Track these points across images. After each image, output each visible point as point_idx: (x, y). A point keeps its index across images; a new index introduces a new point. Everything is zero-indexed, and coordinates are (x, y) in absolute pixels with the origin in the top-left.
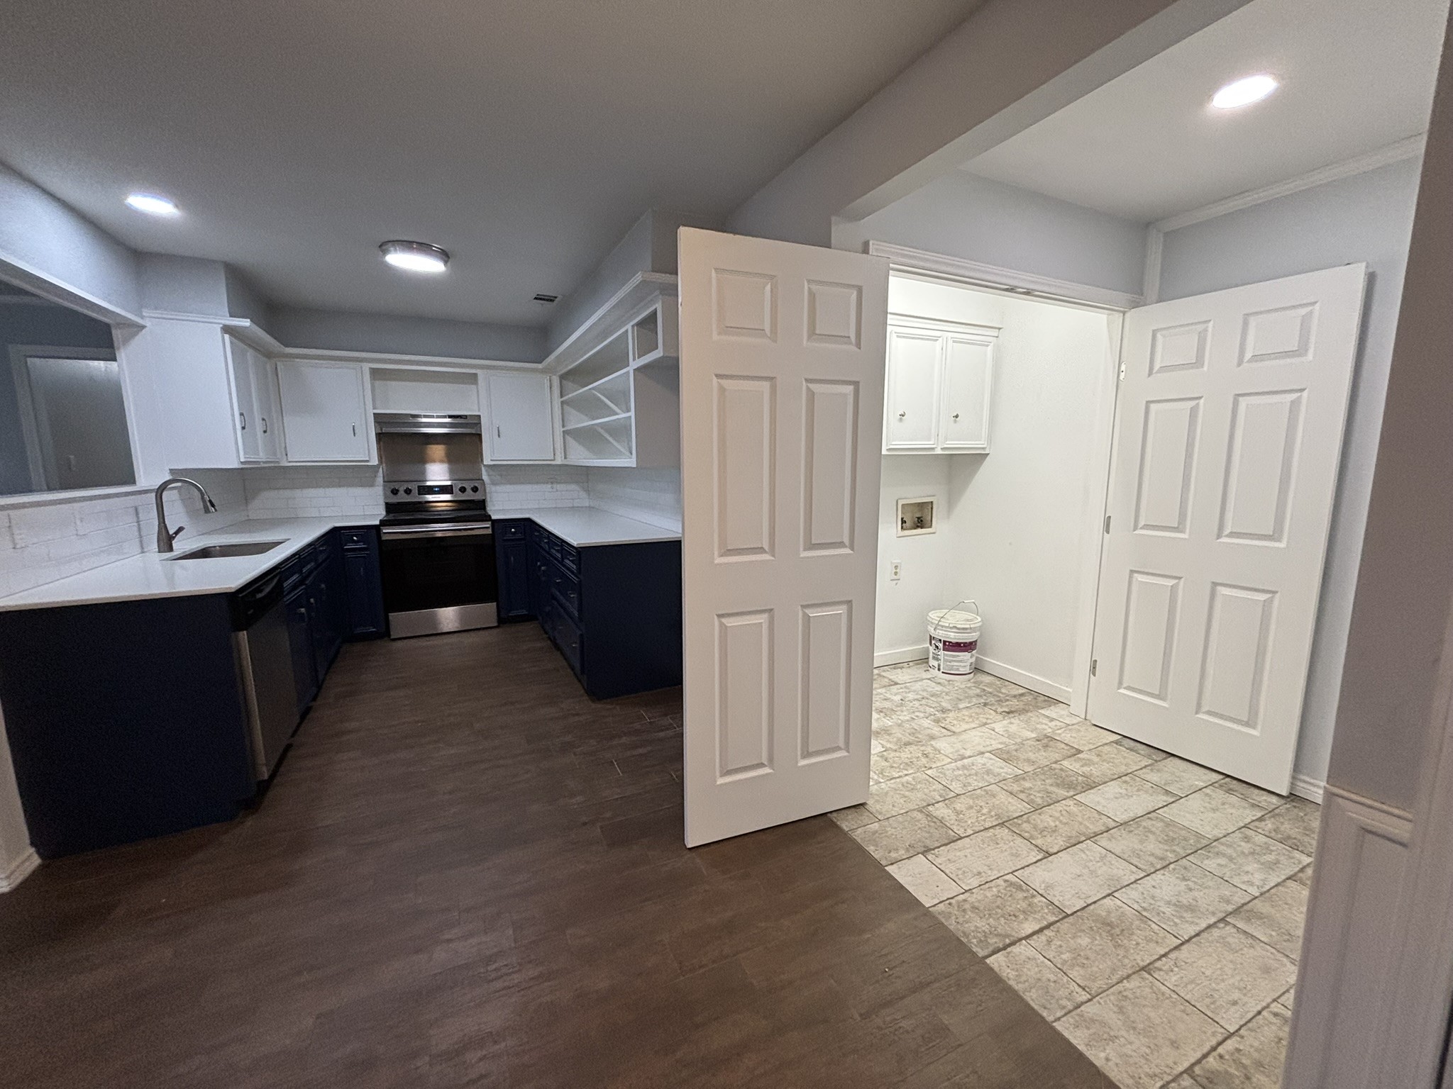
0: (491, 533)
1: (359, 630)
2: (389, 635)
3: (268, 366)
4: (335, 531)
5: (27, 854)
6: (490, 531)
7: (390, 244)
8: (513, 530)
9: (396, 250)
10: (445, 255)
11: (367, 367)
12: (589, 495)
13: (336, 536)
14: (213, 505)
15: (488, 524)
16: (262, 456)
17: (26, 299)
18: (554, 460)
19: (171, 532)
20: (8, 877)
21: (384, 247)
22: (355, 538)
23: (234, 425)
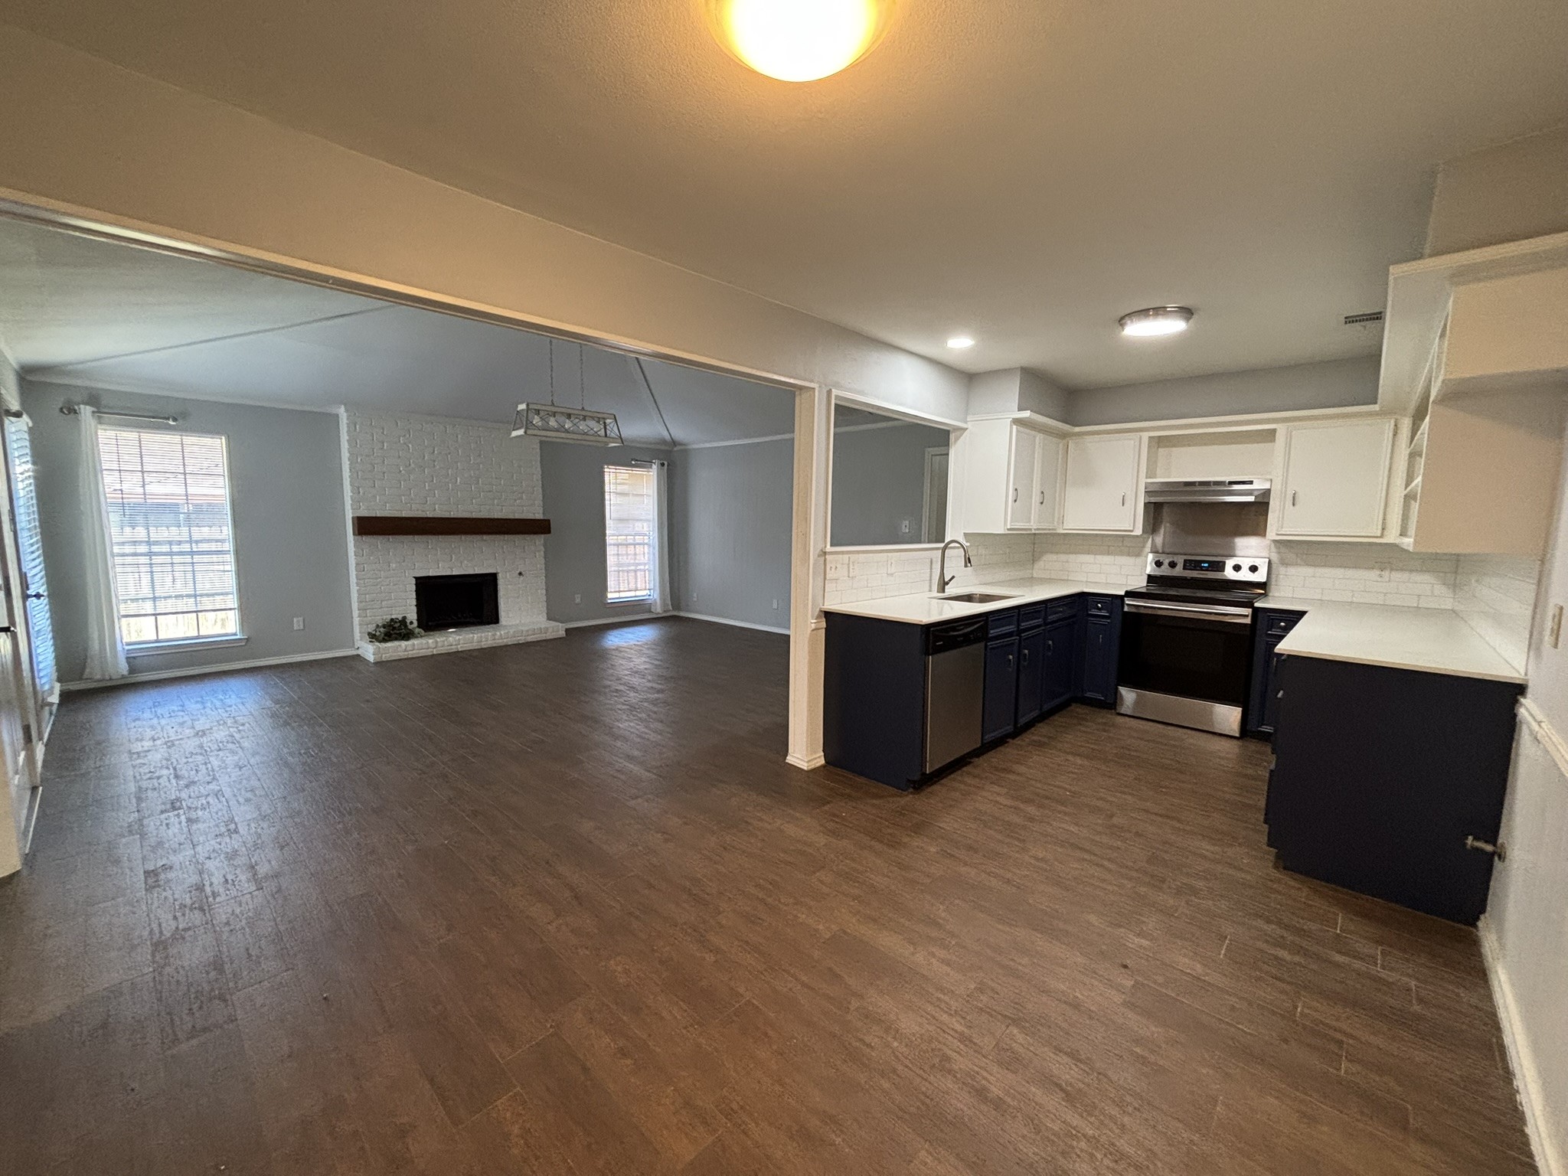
0: (1249, 622)
1: (1088, 694)
2: (1115, 709)
3: (1061, 445)
4: (1082, 596)
5: (818, 755)
6: (1248, 621)
7: (1127, 318)
8: (1283, 624)
9: (1132, 321)
10: (1187, 312)
11: (1146, 435)
12: (1454, 591)
13: (1081, 600)
14: (970, 562)
15: (1247, 611)
16: (1033, 525)
17: (896, 423)
18: (1382, 536)
19: (946, 580)
20: (809, 762)
21: (1121, 321)
22: (1099, 605)
23: (1007, 496)
